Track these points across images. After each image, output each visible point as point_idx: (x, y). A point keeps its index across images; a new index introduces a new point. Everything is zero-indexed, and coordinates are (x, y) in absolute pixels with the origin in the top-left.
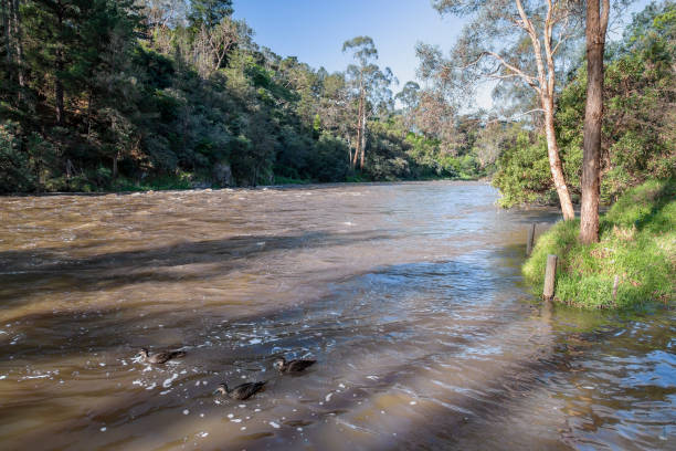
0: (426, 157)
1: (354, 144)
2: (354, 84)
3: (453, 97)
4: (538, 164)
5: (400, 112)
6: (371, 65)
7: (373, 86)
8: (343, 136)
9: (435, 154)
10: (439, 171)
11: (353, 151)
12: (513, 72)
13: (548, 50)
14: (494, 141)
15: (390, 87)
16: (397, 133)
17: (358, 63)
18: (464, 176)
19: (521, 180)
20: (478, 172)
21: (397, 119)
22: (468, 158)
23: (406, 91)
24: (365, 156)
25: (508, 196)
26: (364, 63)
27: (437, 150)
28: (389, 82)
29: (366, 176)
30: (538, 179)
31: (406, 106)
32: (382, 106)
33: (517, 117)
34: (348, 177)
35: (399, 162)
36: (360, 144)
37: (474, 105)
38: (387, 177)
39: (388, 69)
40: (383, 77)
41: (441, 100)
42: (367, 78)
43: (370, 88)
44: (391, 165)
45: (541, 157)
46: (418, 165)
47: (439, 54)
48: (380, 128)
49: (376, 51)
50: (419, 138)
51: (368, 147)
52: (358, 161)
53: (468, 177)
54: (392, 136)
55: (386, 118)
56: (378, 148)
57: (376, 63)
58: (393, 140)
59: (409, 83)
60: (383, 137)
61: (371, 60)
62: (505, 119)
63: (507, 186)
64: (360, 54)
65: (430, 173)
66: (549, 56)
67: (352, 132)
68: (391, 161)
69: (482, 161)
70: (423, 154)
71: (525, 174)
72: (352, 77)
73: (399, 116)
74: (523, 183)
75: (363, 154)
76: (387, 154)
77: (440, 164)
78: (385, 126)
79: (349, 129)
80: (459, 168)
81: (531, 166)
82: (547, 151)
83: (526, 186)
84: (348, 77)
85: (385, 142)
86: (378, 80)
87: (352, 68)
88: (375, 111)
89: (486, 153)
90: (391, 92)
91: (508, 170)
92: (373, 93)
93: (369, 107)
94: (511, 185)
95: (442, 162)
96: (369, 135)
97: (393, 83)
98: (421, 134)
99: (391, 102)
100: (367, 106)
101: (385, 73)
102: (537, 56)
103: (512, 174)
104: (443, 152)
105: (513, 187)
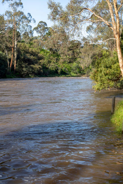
0: (52, 64)
1: (10, 56)
2: (9, 21)
3: (69, 30)
4: (114, 66)
5: (36, 38)
6: (19, 11)
7: (21, 23)
8: (3, 51)
9: (57, 62)
10: (59, 71)
11: (10, 60)
12: (100, 19)
13: (116, 9)
14: (89, 55)
15: (30, 24)
16: (34, 50)
17: (11, 10)
18: (73, 74)
19: (106, 75)
20: (81, 72)
21: (35, 42)
22: (75, 64)
23: (39, 26)
24: (17, 63)
25: (99, 83)
26: (15, 10)
27: (57, 60)
28: (30, 21)
29: (18, 74)
30: (114, 74)
31: (39, 35)
32: (26, 34)
33: (100, 42)
34: (7, 76)
35: (37, 66)
36: (14, 56)
37: (80, 35)
38: (30, 75)
39: (28, 13)
40: (26, 18)
41: (63, 32)
42: (17, 19)
43: (19, 24)
44: (32, 68)
45: (115, 63)
46: (47, 68)
47: (61, 8)
48: (25, 47)
49: (22, 4)
50: (47, 53)
51: (18, 58)
52: (13, 66)
53: (75, 75)
54: (32, 52)
55: (28, 41)
56: (24, 58)
57: (22, 10)
58: (33, 54)
59: (41, 22)
60: (27, 52)
61: (19, 9)
62: (94, 43)
63: (99, 78)
64: (12, 5)
65: (55, 73)
66: (116, 12)
67: (9, 49)
68: (32, 66)
69: (82, 66)
70: (49, 62)
71: (108, 71)
72: (8, 17)
73: (36, 40)
74: (107, 77)
75: (15, 62)
76: (30, 62)
77: (60, 68)
78: (28, 46)
79: (7, 47)
80: (71, 69)
81: (110, 67)
82: (118, 59)
83: (108, 78)
84: (6, 18)
85: (28, 55)
86: (24, 20)
87: (8, 12)
88: (22, 37)
89: (85, 61)
90: (31, 27)
91: (99, 70)
92: (21, 27)
93: (18, 35)
94: (101, 77)
95: (61, 66)
96: (18, 51)
97: (32, 21)
98: (48, 51)
99: (31, 32)
100: (17, 34)
101: (27, 16)
102: (111, 11)
103: (101, 71)
104: (61, 61)
105: (102, 79)
